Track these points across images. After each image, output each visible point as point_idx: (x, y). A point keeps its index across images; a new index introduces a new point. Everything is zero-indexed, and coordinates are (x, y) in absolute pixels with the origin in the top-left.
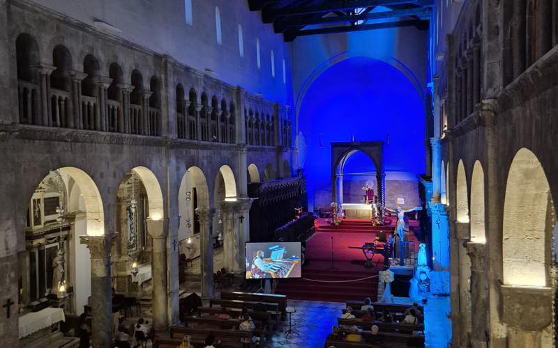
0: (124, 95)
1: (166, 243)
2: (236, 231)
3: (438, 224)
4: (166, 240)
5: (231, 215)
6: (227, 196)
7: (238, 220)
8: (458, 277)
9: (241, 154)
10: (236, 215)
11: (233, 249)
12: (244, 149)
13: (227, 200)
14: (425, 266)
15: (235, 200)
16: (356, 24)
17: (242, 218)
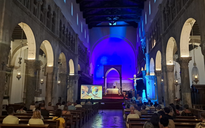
0: (45, 12)
1: (53, 77)
2: (73, 87)
3: (149, 83)
4: (53, 76)
5: (71, 81)
6: (70, 73)
7: (74, 83)
8: (167, 86)
9: (76, 58)
10: (74, 81)
11: (71, 94)
12: (78, 56)
13: (70, 74)
14: (145, 98)
15: (74, 74)
16: (113, 25)
17: (76, 82)
